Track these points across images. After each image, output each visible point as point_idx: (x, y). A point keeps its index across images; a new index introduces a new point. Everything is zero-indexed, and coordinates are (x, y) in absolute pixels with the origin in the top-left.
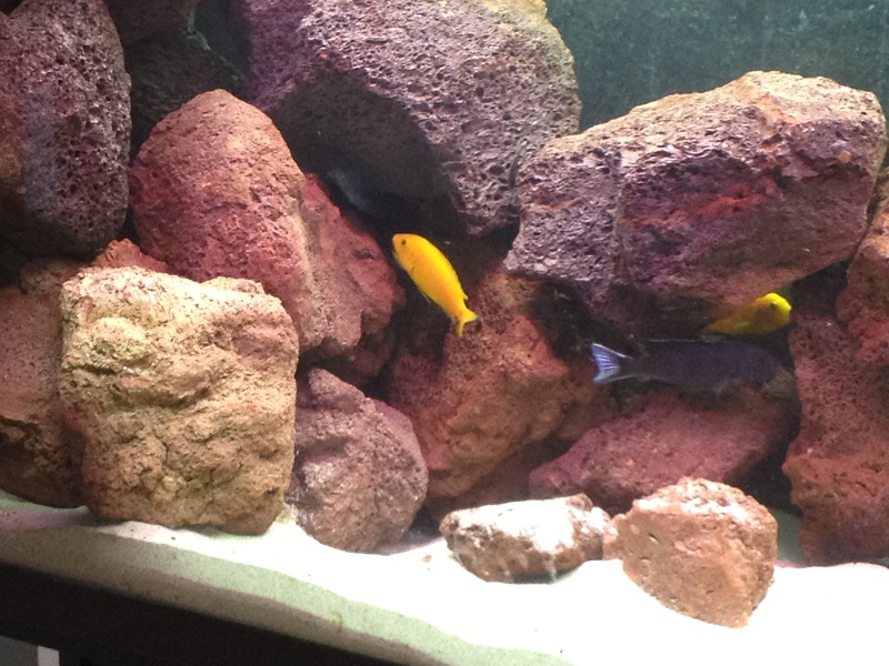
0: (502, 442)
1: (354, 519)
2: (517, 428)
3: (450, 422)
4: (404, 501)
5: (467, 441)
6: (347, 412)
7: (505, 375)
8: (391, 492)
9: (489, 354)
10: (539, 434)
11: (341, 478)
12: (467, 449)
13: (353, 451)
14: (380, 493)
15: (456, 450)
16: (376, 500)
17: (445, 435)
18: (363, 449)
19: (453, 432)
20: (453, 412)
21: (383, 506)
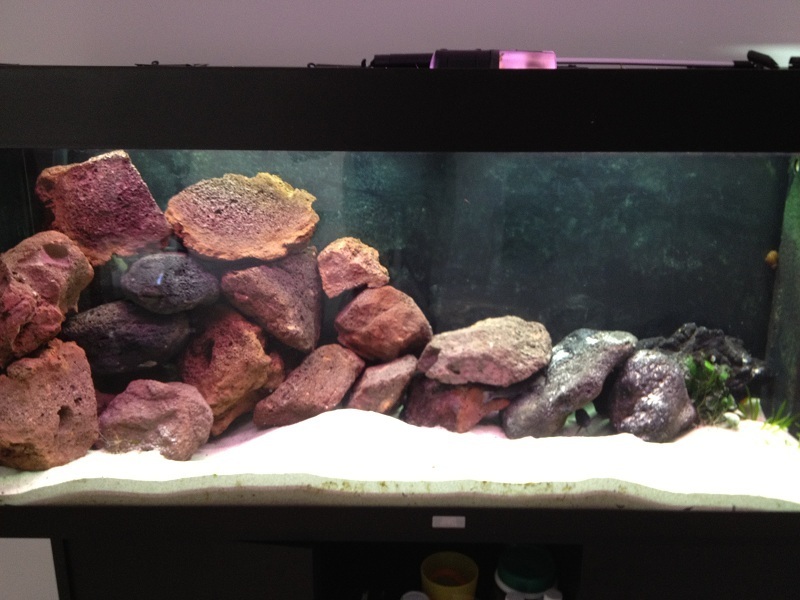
0: (243, 391)
1: (187, 443)
2: (250, 385)
3: (219, 384)
4: (205, 426)
5: (227, 392)
6: (173, 398)
7: (247, 364)
8: (200, 425)
9: (238, 355)
10: (258, 386)
11: (177, 428)
12: (227, 395)
13: (180, 416)
14: (195, 428)
15: (221, 396)
16: (195, 431)
17: (216, 389)
18: (185, 413)
19: (220, 388)
20: (220, 380)
21: (198, 432)
